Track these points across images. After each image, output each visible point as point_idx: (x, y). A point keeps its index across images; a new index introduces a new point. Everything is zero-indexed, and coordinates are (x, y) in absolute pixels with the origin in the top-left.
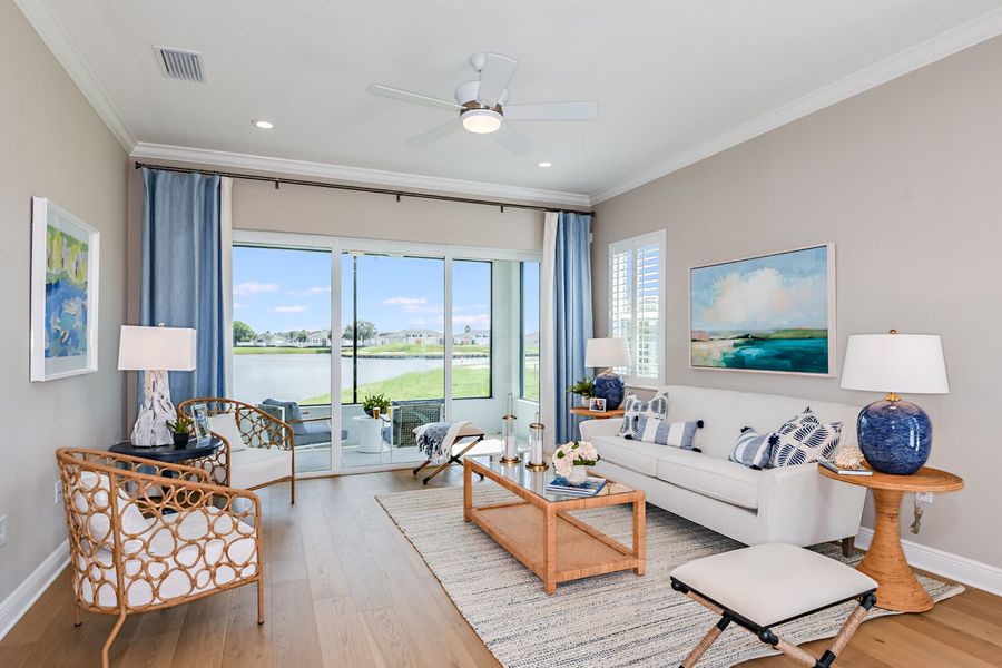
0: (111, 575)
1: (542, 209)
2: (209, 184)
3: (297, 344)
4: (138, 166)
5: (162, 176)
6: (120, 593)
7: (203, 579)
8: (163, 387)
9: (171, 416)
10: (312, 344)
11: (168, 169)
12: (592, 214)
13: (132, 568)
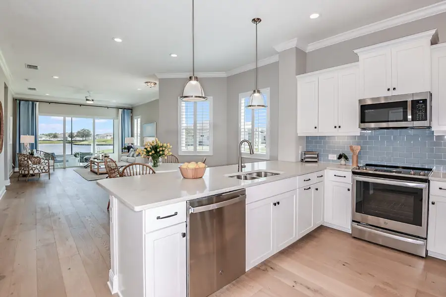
0: (27, 169)
1: (118, 108)
2: (33, 104)
3: (52, 139)
4: (16, 100)
5: (22, 102)
6: (29, 172)
7: (40, 171)
8: (28, 146)
9: (30, 151)
10: (60, 139)
11: (23, 100)
12: (131, 109)
13: (30, 168)
